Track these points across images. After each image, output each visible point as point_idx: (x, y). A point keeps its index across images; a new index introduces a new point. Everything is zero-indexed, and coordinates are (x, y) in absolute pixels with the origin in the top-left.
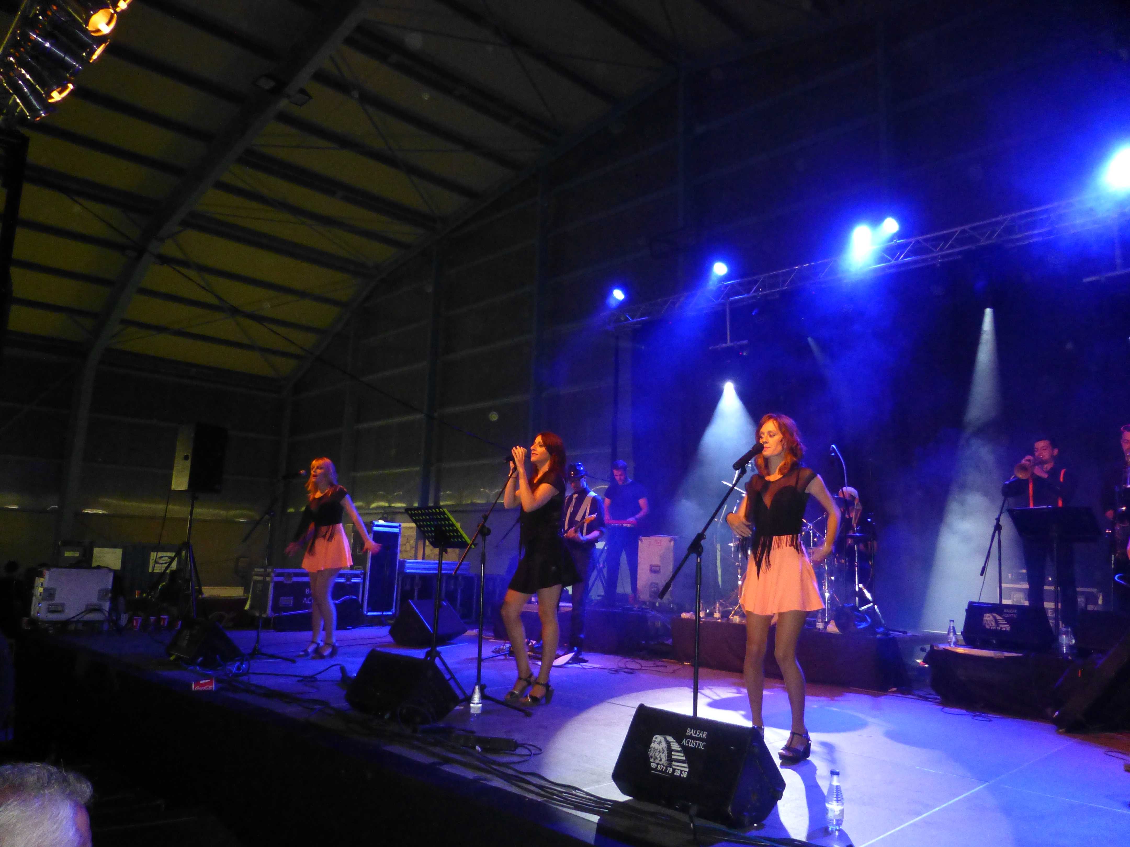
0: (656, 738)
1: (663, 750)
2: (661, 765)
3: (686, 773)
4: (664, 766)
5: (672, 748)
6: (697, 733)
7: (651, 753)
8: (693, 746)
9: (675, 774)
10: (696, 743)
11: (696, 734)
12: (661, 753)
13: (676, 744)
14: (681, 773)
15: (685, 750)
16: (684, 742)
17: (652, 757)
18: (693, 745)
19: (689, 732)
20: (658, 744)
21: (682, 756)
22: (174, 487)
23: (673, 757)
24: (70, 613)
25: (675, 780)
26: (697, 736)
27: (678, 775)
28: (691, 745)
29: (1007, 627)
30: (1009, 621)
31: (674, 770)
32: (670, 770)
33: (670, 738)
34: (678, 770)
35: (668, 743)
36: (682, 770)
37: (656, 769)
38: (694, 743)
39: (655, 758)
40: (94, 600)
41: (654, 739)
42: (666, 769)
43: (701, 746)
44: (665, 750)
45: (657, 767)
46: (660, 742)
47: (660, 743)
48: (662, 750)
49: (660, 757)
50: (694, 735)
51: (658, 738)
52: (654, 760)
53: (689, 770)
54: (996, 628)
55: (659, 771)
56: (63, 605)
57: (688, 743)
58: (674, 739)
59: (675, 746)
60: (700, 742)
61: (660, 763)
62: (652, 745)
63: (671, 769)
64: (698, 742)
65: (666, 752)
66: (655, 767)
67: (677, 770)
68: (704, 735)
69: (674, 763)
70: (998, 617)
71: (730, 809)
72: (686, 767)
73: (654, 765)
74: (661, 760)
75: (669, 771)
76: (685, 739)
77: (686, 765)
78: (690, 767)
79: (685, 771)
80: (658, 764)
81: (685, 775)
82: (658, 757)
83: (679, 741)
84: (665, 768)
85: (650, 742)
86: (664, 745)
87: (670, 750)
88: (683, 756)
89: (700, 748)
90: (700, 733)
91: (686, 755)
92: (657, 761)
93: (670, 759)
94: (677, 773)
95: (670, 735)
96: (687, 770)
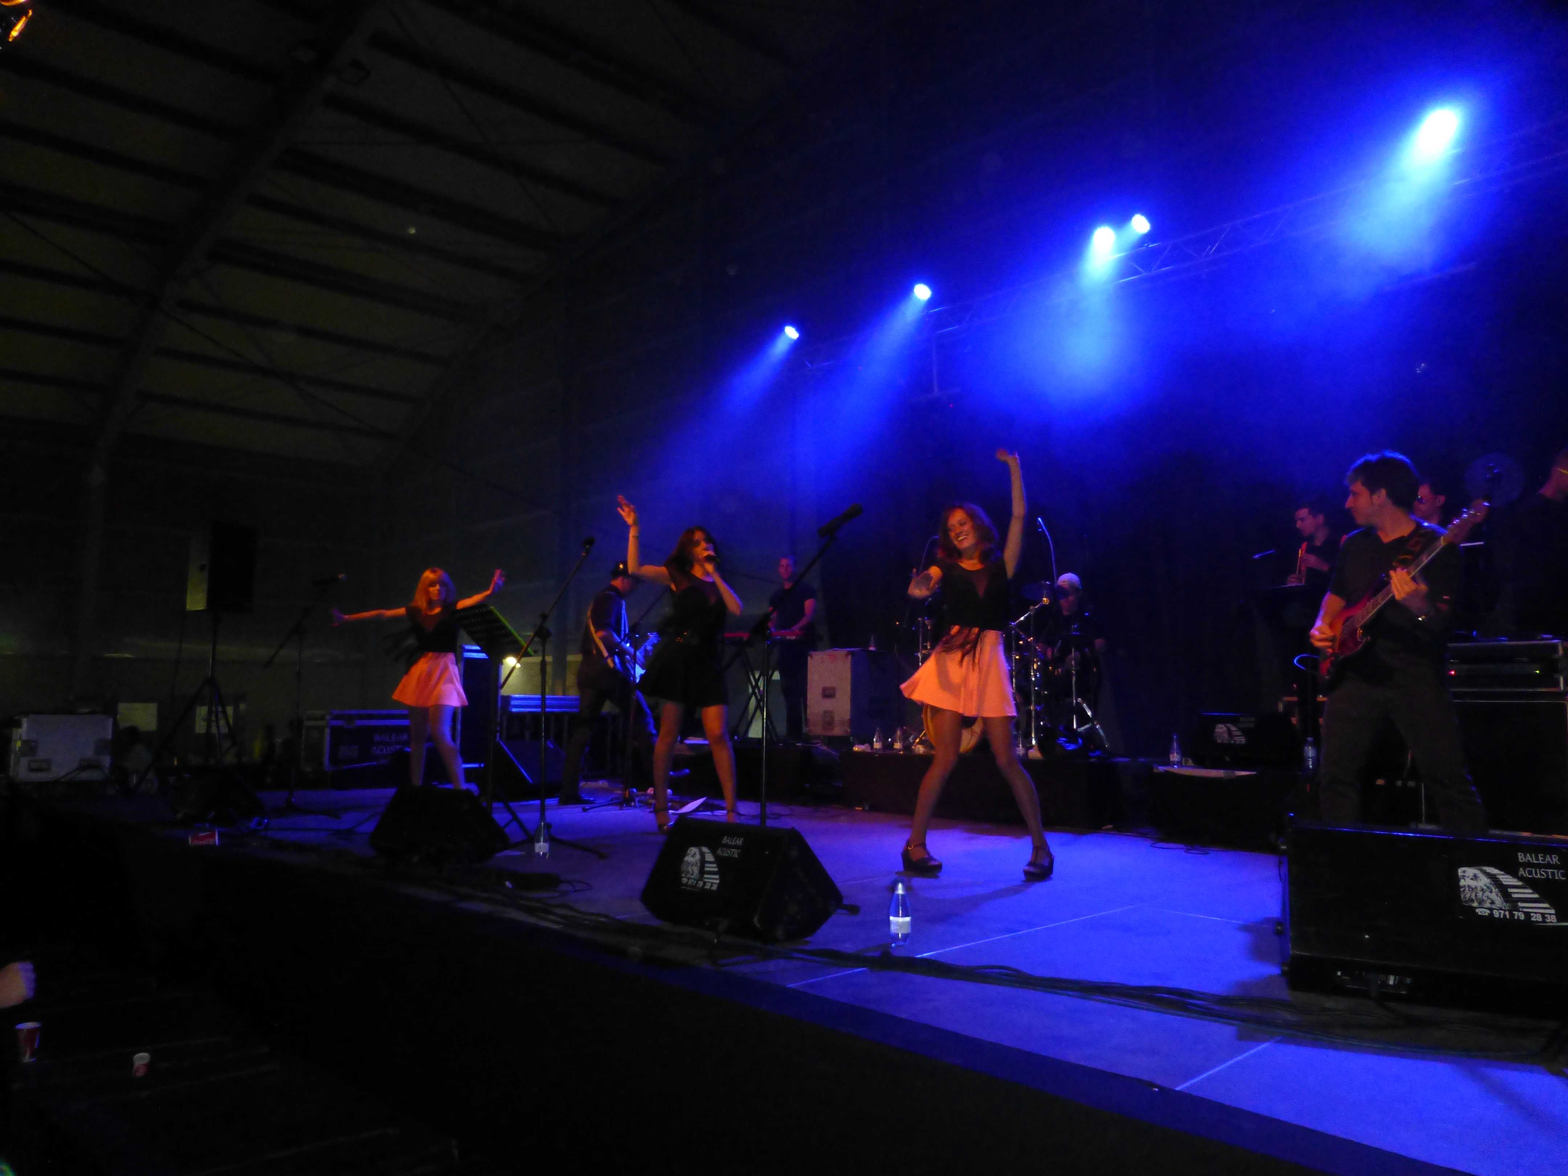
0: (691, 850)
1: (697, 864)
2: (692, 879)
3: (717, 885)
4: (695, 880)
5: (706, 860)
6: (734, 841)
7: (684, 867)
8: (727, 855)
9: (706, 887)
10: (731, 851)
11: (732, 842)
12: (694, 867)
13: (710, 855)
14: (712, 886)
15: (719, 861)
16: (719, 852)
17: (683, 872)
18: (728, 853)
19: (726, 840)
20: (692, 856)
21: (713, 867)
22: (190, 607)
23: (707, 869)
24: (57, 772)
25: (705, 894)
26: (733, 843)
27: (708, 888)
28: (726, 855)
29: (1242, 740)
30: (1245, 732)
31: (705, 883)
32: (701, 884)
33: (705, 849)
34: (709, 882)
35: (702, 855)
36: (713, 882)
37: (686, 885)
38: (729, 852)
39: (688, 872)
40: (89, 753)
41: (688, 852)
42: (697, 883)
43: (735, 853)
44: (699, 862)
45: (688, 882)
46: (695, 854)
47: (694, 856)
48: (695, 862)
49: (692, 870)
50: (730, 843)
51: (693, 850)
52: (686, 874)
53: (720, 881)
54: (1229, 741)
55: (690, 886)
56: (48, 761)
57: (722, 852)
58: (709, 850)
59: (709, 857)
60: (734, 850)
61: (692, 877)
62: (686, 859)
63: (702, 882)
64: (733, 850)
65: (699, 864)
66: (685, 882)
67: (707, 884)
68: (740, 842)
69: (706, 876)
70: (1233, 728)
71: (756, 920)
72: (716, 879)
73: (684, 880)
74: (692, 874)
75: (699, 885)
76: (720, 849)
77: (717, 877)
78: (721, 879)
79: (716, 883)
80: (689, 879)
81: (715, 888)
82: (690, 870)
83: (713, 852)
84: (695, 882)
85: (684, 854)
86: (698, 857)
87: (703, 862)
88: (716, 867)
89: (734, 856)
90: (736, 840)
91: (718, 866)
92: (689, 876)
93: (702, 872)
94: (707, 887)
95: (705, 846)
96: (718, 881)
